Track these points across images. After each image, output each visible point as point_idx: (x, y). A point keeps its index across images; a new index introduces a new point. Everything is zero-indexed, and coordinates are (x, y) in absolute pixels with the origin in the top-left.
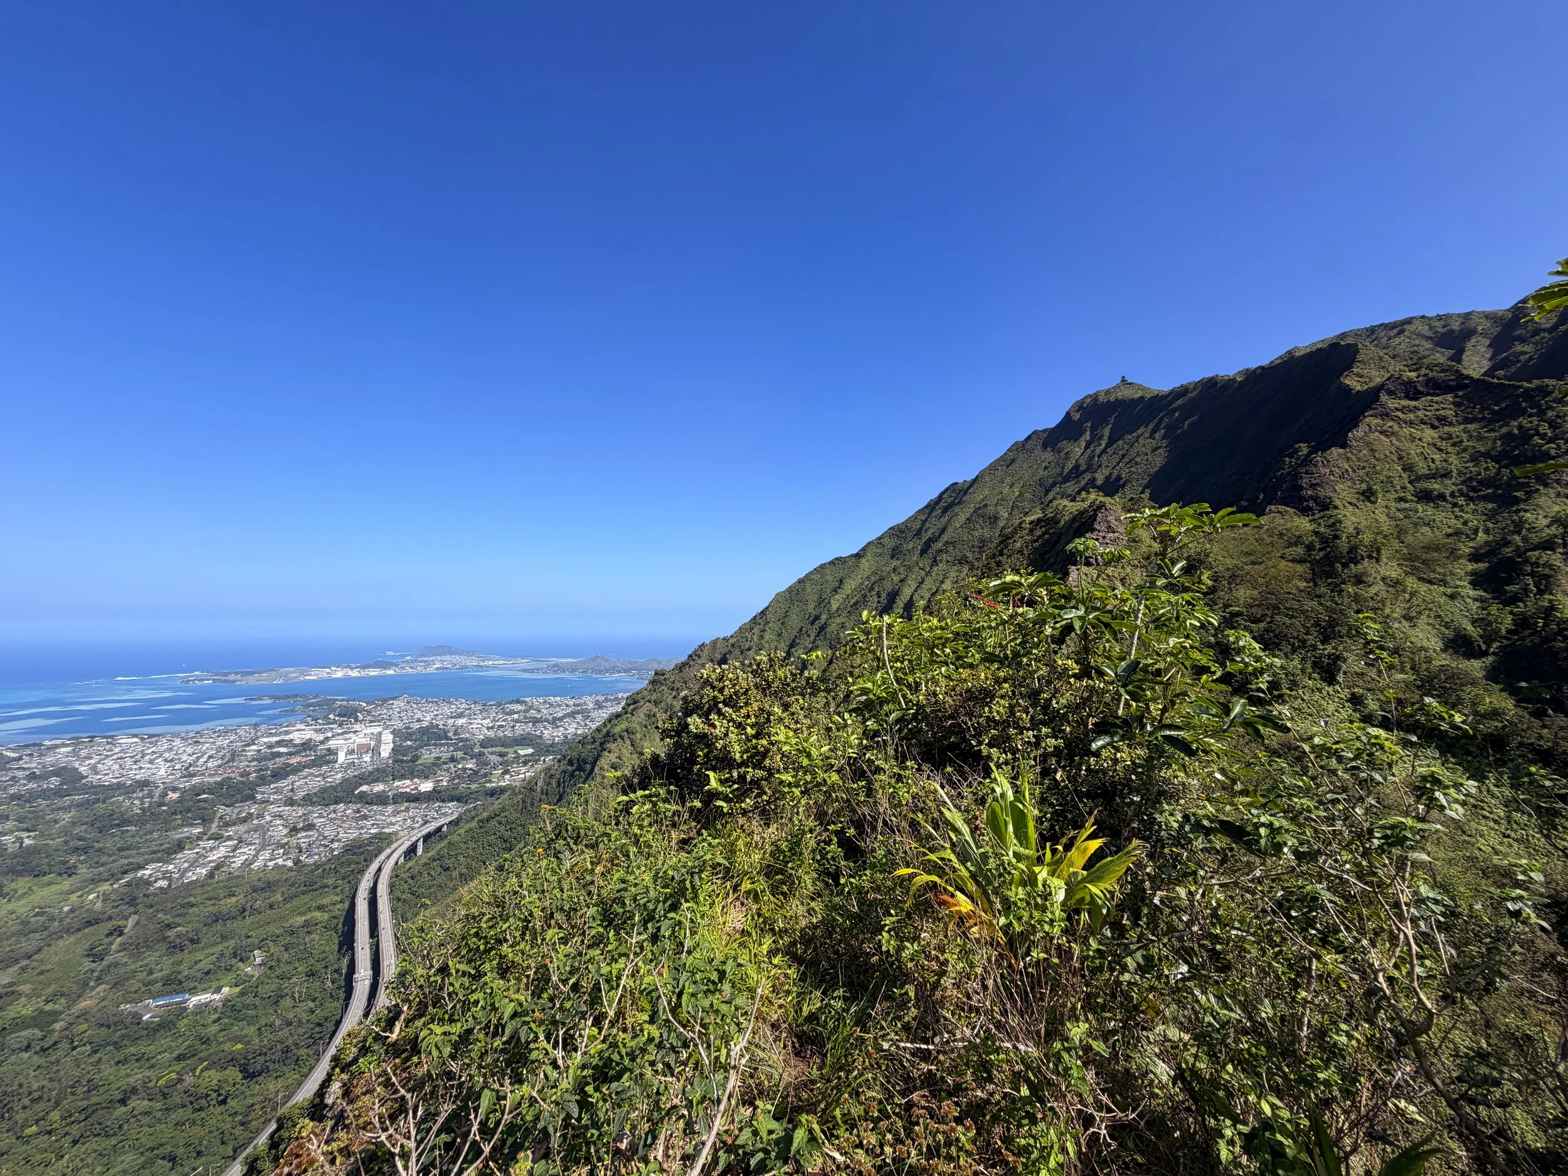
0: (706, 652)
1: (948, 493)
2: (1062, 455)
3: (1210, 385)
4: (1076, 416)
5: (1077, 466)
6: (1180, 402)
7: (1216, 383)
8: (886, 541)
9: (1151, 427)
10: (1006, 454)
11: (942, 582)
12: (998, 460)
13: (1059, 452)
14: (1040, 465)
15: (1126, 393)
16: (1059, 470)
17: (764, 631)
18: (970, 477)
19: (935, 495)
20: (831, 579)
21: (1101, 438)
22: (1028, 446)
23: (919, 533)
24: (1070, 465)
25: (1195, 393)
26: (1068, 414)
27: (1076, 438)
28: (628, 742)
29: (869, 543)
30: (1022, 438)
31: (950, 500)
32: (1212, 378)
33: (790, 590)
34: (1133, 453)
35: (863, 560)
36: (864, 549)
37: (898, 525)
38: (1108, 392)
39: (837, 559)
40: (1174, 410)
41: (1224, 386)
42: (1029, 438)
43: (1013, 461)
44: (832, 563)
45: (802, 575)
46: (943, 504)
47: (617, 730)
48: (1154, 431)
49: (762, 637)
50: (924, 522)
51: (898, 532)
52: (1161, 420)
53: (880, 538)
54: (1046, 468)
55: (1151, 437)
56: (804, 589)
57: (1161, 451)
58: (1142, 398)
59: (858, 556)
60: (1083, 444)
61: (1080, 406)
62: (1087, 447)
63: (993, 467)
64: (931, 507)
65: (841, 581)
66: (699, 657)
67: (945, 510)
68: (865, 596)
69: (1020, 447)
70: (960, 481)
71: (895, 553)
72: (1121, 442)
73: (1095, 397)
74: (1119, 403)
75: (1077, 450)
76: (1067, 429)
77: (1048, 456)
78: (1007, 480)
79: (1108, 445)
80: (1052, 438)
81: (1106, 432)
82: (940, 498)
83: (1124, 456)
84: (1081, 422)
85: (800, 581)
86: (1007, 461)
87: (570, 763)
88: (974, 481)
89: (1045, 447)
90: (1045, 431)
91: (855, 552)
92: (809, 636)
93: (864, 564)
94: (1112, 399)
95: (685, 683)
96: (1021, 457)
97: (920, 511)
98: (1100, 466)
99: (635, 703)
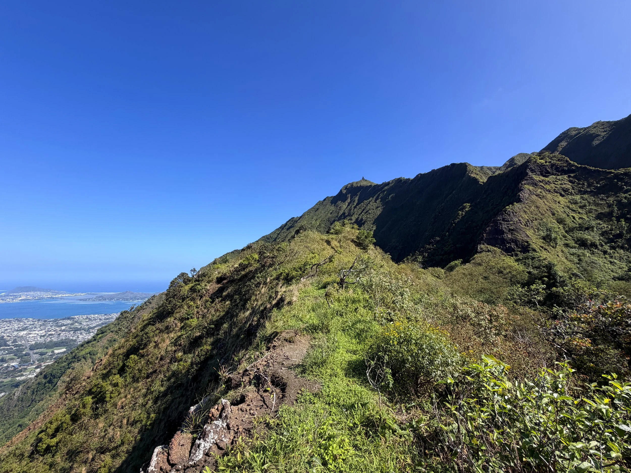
0: (155, 300)
1: (290, 222)
2: (338, 208)
3: (399, 182)
4: (344, 192)
5: (344, 214)
6: (386, 188)
7: (401, 180)
9: (375, 198)
10: (315, 206)
12: (312, 208)
13: (337, 207)
14: (329, 212)
15: (364, 184)
16: (336, 214)
18: (299, 215)
19: (284, 223)
21: (354, 201)
22: (324, 203)
23: (275, 239)
24: (341, 212)
25: (393, 184)
26: (341, 190)
27: (344, 201)
28: (90, 361)
30: (322, 200)
31: (290, 225)
32: (400, 178)
34: (368, 208)
37: (266, 235)
38: (357, 183)
39: (235, 251)
40: (384, 191)
41: (405, 181)
42: (325, 200)
43: (318, 209)
44: (233, 252)
46: (287, 227)
47: (83, 353)
48: (376, 200)
50: (278, 234)
51: (266, 238)
52: (379, 195)
53: (257, 241)
54: (331, 213)
55: (375, 202)
57: (380, 208)
58: (371, 186)
60: (347, 204)
61: (346, 188)
62: (348, 205)
63: (309, 211)
64: (282, 228)
66: (150, 303)
67: (288, 229)
69: (321, 203)
70: (295, 217)
72: (362, 204)
73: (352, 185)
74: (361, 187)
75: (344, 206)
76: (341, 197)
77: (333, 208)
78: (315, 218)
79: (358, 204)
80: (335, 200)
81: (357, 199)
82: (286, 224)
83: (364, 210)
84: (346, 194)
86: (315, 209)
87: (45, 377)
88: (301, 217)
89: (332, 203)
90: (332, 197)
91: (242, 248)
94: (359, 185)
96: (321, 207)
97: (277, 229)
98: (354, 214)
99: (102, 333)
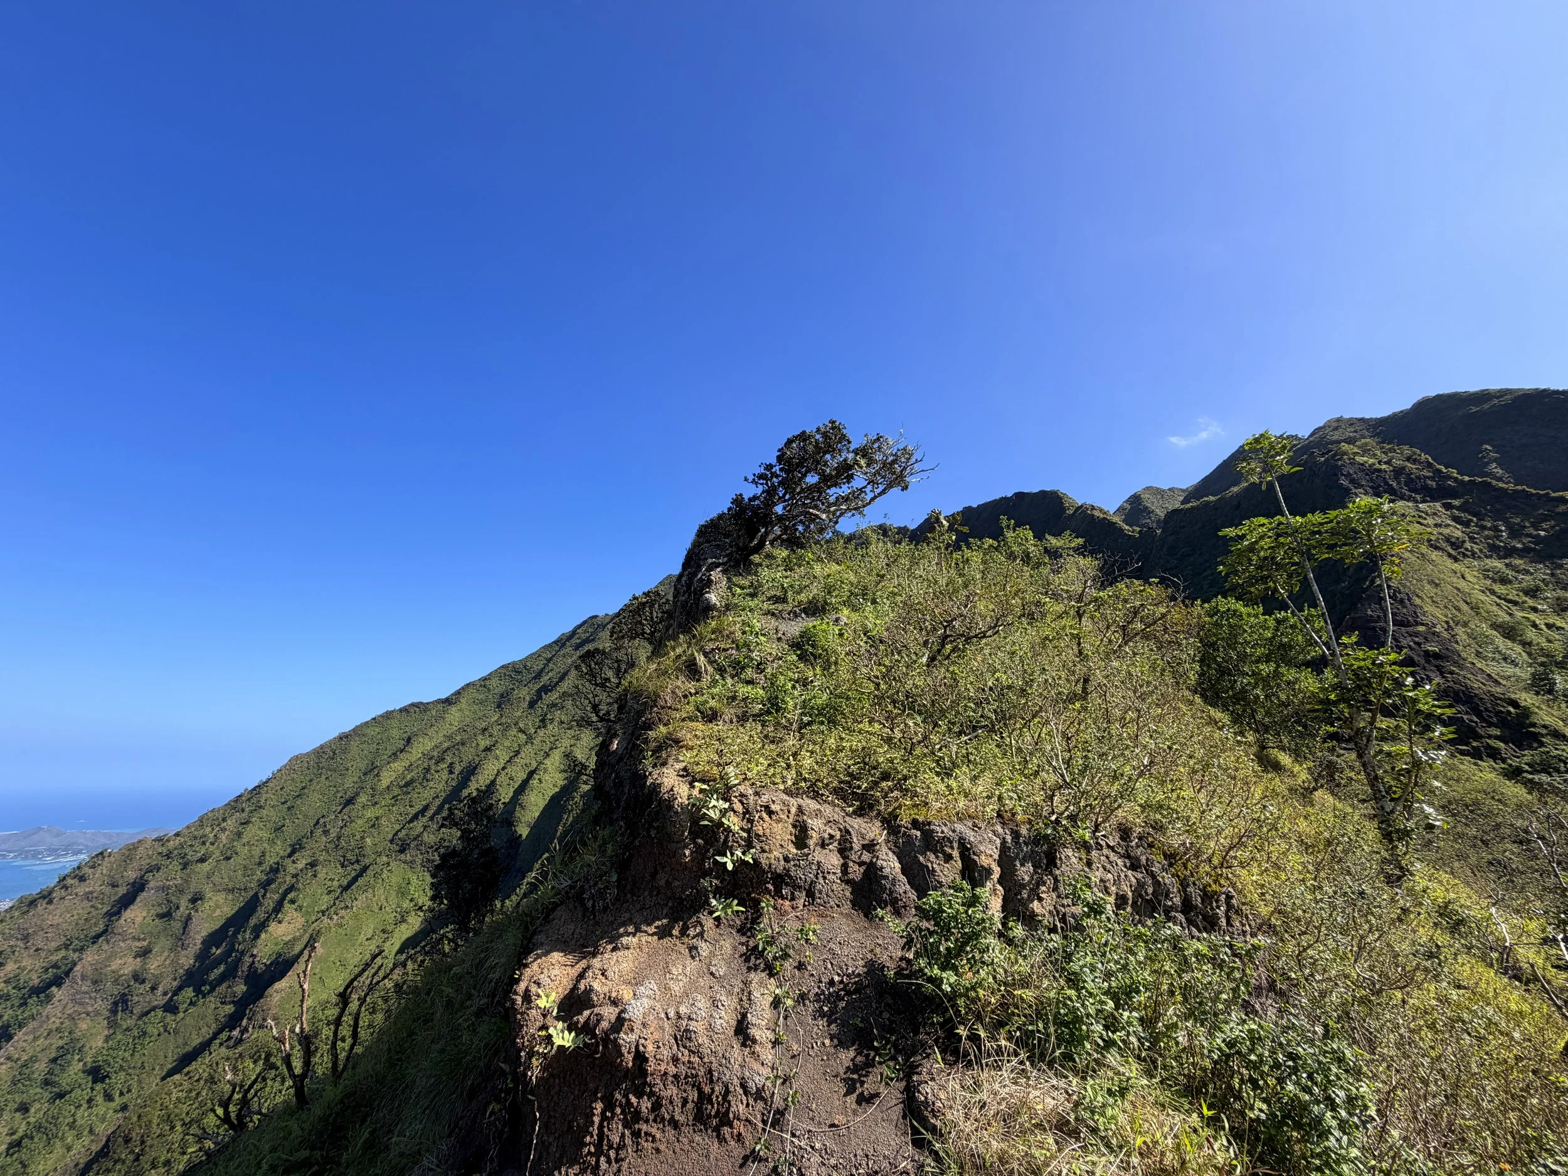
1: (584, 628)
8: (494, 682)
11: (547, 755)
17: (247, 823)
18: (612, 610)
19: (568, 628)
20: (396, 734)
23: (538, 676)
29: (468, 685)
31: (584, 636)
33: (320, 752)
35: (453, 709)
36: (458, 693)
37: (514, 663)
39: (413, 705)
44: (404, 710)
45: (348, 728)
46: (576, 640)
49: (239, 835)
50: (549, 660)
51: (512, 672)
53: (485, 679)
56: (345, 751)
59: (448, 702)
64: (560, 643)
65: (409, 740)
68: (428, 770)
70: (600, 614)
71: (503, 701)
82: (574, 633)
85: (344, 737)
91: (444, 696)
92: (326, 832)
93: (454, 716)
95: (26, 938)
97: (550, 646)
